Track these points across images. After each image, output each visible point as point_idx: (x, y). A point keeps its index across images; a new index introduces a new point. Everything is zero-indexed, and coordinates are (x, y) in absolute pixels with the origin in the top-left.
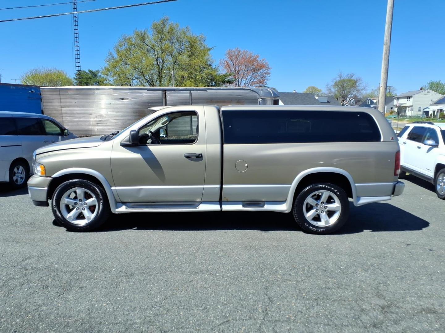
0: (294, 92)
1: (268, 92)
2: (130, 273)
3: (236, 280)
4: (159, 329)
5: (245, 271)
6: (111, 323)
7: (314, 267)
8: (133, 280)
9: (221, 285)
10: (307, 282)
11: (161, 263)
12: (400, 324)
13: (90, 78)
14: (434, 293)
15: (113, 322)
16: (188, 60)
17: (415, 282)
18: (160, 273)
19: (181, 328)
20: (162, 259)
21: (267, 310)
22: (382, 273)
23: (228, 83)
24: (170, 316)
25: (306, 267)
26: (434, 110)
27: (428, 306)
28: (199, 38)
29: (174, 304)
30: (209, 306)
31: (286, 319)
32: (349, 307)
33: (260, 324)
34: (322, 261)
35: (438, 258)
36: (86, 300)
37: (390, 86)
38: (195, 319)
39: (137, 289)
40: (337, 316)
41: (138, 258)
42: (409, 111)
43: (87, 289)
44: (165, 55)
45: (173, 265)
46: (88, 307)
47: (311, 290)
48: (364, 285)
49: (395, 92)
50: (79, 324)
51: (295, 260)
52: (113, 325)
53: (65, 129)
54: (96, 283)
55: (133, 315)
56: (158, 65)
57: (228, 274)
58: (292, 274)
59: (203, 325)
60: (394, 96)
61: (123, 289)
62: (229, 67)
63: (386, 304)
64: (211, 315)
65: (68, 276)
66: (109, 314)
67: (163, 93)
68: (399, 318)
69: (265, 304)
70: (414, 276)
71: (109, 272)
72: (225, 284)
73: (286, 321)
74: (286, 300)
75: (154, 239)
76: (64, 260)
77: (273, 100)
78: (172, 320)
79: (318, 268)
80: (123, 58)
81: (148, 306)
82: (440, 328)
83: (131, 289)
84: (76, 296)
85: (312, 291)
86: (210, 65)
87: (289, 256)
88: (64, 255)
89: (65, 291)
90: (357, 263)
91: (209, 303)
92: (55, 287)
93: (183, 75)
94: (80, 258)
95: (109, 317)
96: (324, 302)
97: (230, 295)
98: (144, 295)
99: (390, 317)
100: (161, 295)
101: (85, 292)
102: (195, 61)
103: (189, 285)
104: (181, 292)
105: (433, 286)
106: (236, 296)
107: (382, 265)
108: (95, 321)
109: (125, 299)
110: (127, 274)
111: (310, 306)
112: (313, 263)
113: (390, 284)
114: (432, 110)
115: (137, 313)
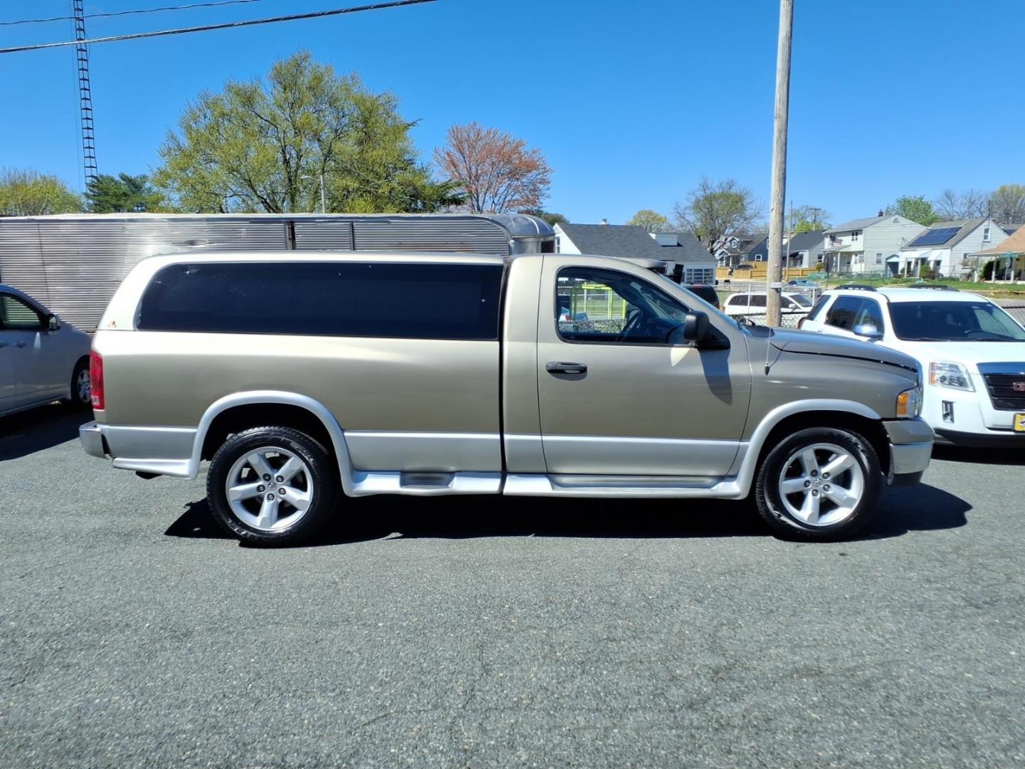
0: (604, 223)
1: (527, 223)
2: (184, 630)
3: (419, 633)
4: (232, 740)
5: (442, 615)
6: (127, 735)
7: (592, 600)
8: (189, 645)
9: (385, 646)
10: (571, 629)
11: (256, 606)
12: (744, 700)
13: (125, 194)
14: (826, 638)
15: (131, 731)
16: (357, 149)
17: (794, 619)
18: (253, 628)
19: (282, 734)
20: (261, 599)
21: (475, 690)
22: (732, 603)
23: (452, 203)
24: (261, 712)
25: (574, 600)
26: (909, 260)
27: (807, 662)
28: (382, 101)
29: (274, 688)
30: (350, 688)
31: (510, 705)
32: (647, 674)
33: (455, 717)
34: (612, 586)
35: (854, 570)
36: (76, 691)
37: (817, 207)
38: (315, 715)
39: (196, 662)
40: (618, 693)
41: (207, 598)
42: (856, 263)
43: (79, 669)
44: (304, 139)
45: (284, 610)
46: (77, 705)
47: (575, 644)
48: (689, 630)
49: (827, 221)
50: (52, 741)
51: (555, 586)
52: (129, 738)
53: (52, 315)
54: (102, 654)
55: (178, 715)
56: (286, 162)
57: (403, 622)
58: (542, 616)
59: (329, 727)
60: (824, 231)
61: (164, 663)
62: (455, 166)
63: (725, 663)
64: (351, 708)
65: (37, 643)
66: (124, 716)
67: (287, 229)
68: (743, 689)
69: (472, 677)
70: (795, 607)
71: (136, 631)
72: (392, 642)
73: (510, 708)
74: (518, 668)
75: (248, 558)
76: (31, 611)
77: (540, 243)
78: (264, 720)
79: (601, 599)
80: (203, 146)
81: (215, 696)
82: (820, 702)
83: (182, 664)
84: (52, 684)
85: (577, 646)
86: (411, 162)
87: (543, 578)
88: (32, 600)
89: (28, 675)
90: (684, 586)
91: (351, 682)
92: (6, 669)
93: (346, 186)
94: (71, 604)
95: (124, 724)
96: (597, 667)
97: (401, 664)
98: (209, 674)
99: (727, 689)
100: (248, 672)
101: (74, 676)
102: (375, 153)
103: (314, 648)
104: (294, 663)
105: (827, 623)
106: (413, 665)
107: (736, 588)
108: (90, 732)
109: (165, 684)
110: (178, 633)
111: (567, 676)
112: (590, 591)
113: (743, 625)
114: (905, 260)
115: (189, 712)
